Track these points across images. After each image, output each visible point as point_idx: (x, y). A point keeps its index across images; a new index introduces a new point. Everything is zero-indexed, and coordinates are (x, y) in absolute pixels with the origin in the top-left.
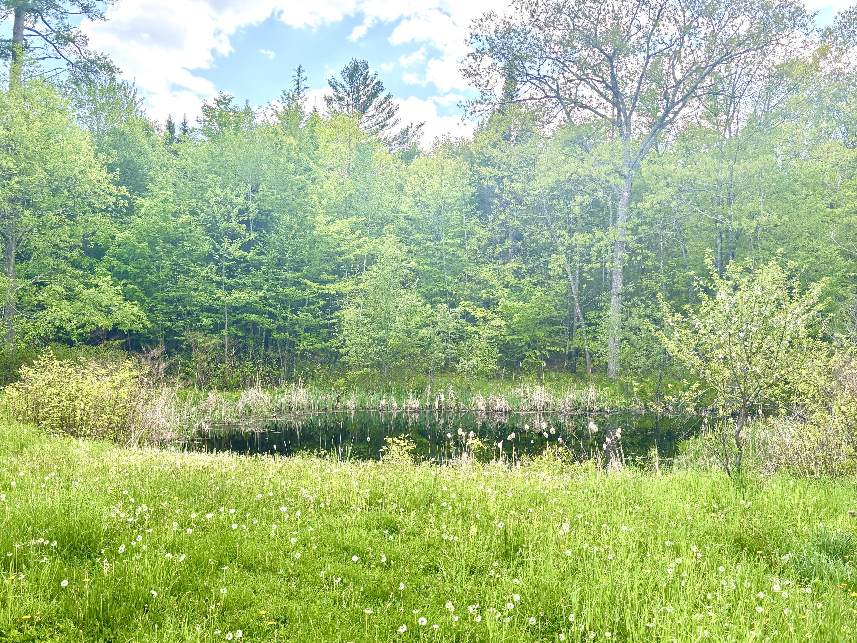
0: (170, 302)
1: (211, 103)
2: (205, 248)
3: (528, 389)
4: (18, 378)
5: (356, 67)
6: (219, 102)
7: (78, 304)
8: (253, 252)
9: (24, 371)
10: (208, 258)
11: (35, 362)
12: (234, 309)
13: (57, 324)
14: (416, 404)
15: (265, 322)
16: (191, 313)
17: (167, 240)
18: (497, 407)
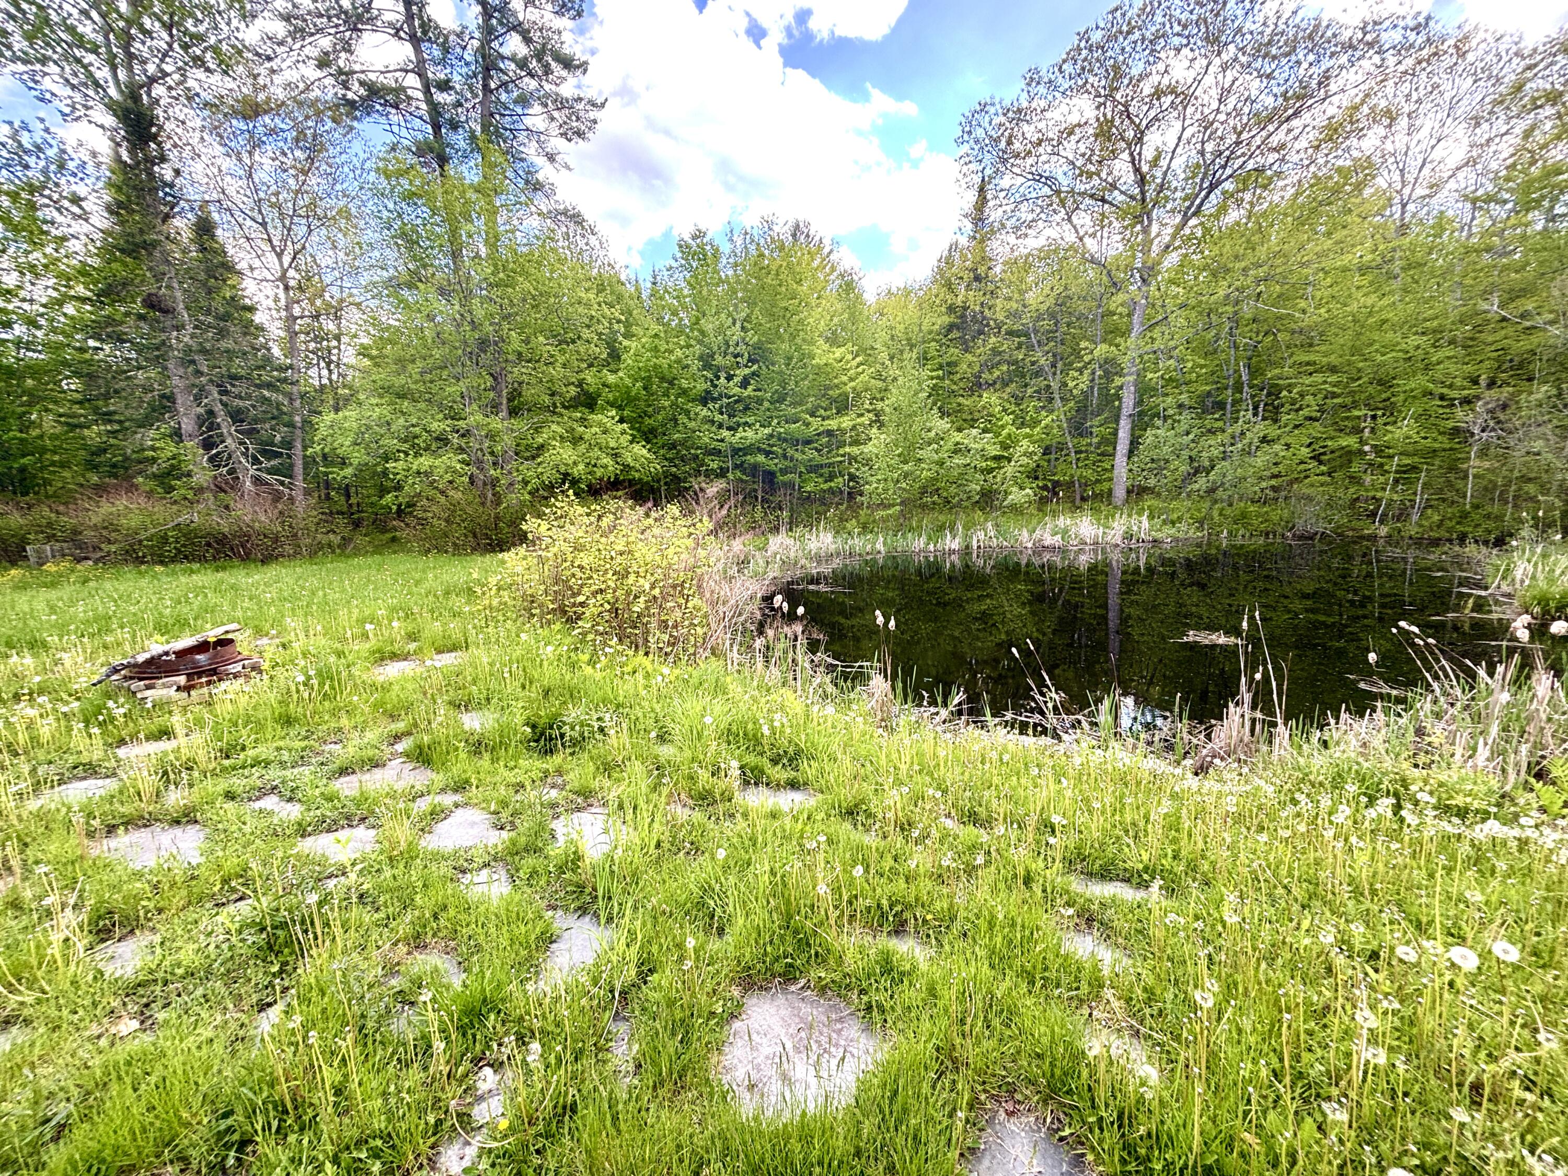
0: (673, 446)
1: (687, 237)
2: (701, 386)
3: (1068, 522)
4: (523, 538)
5: (797, 227)
6: (694, 238)
7: (582, 448)
8: (750, 388)
9: (530, 525)
10: (705, 399)
11: (547, 511)
12: (736, 451)
13: (563, 469)
14: (955, 545)
15: (773, 464)
16: (696, 457)
17: (662, 379)
18: (1046, 543)
